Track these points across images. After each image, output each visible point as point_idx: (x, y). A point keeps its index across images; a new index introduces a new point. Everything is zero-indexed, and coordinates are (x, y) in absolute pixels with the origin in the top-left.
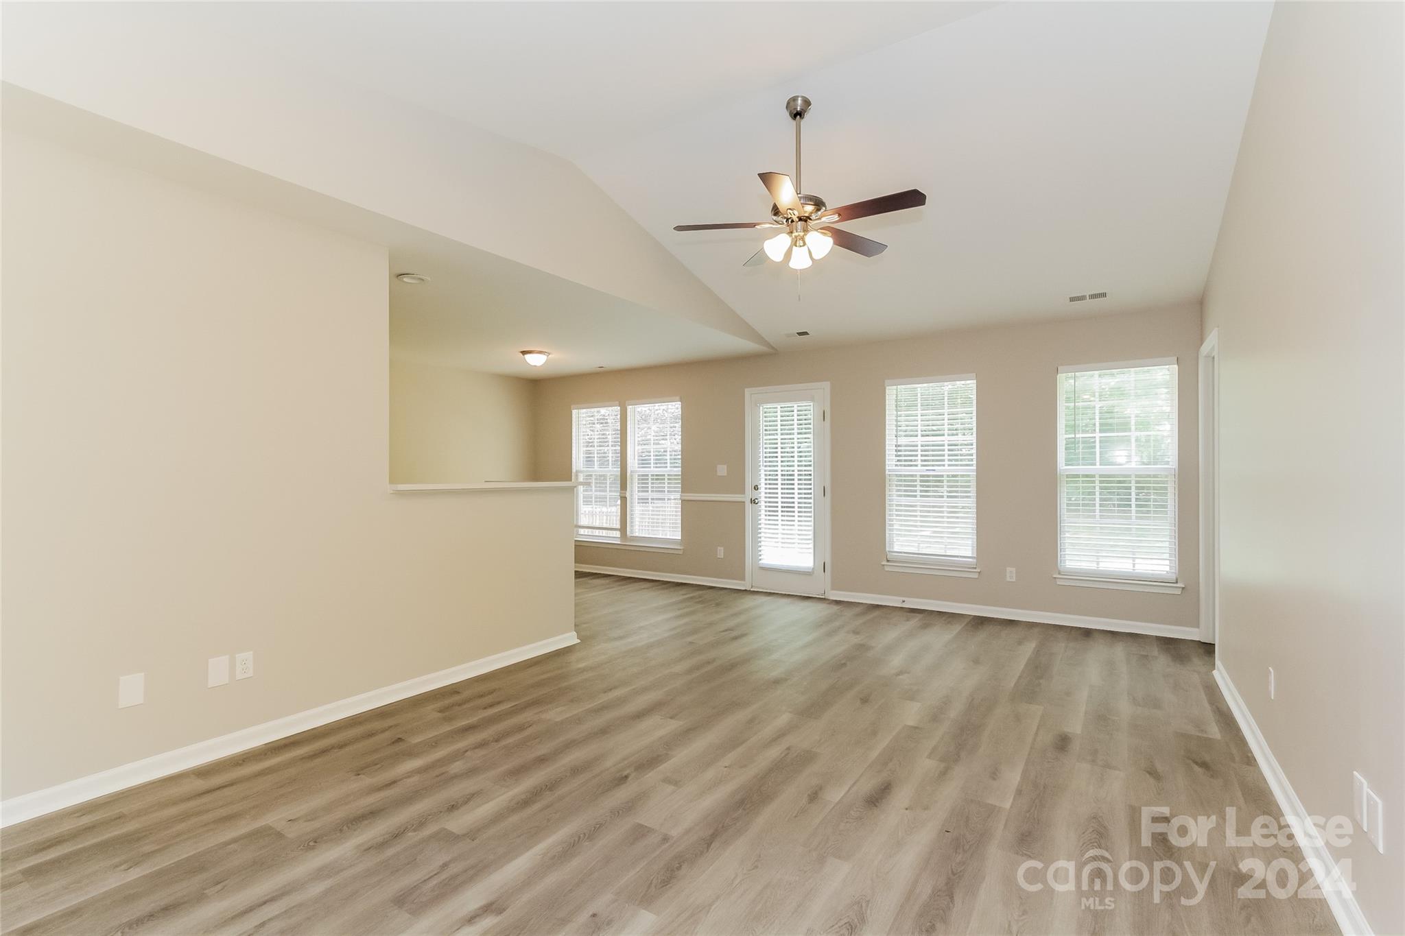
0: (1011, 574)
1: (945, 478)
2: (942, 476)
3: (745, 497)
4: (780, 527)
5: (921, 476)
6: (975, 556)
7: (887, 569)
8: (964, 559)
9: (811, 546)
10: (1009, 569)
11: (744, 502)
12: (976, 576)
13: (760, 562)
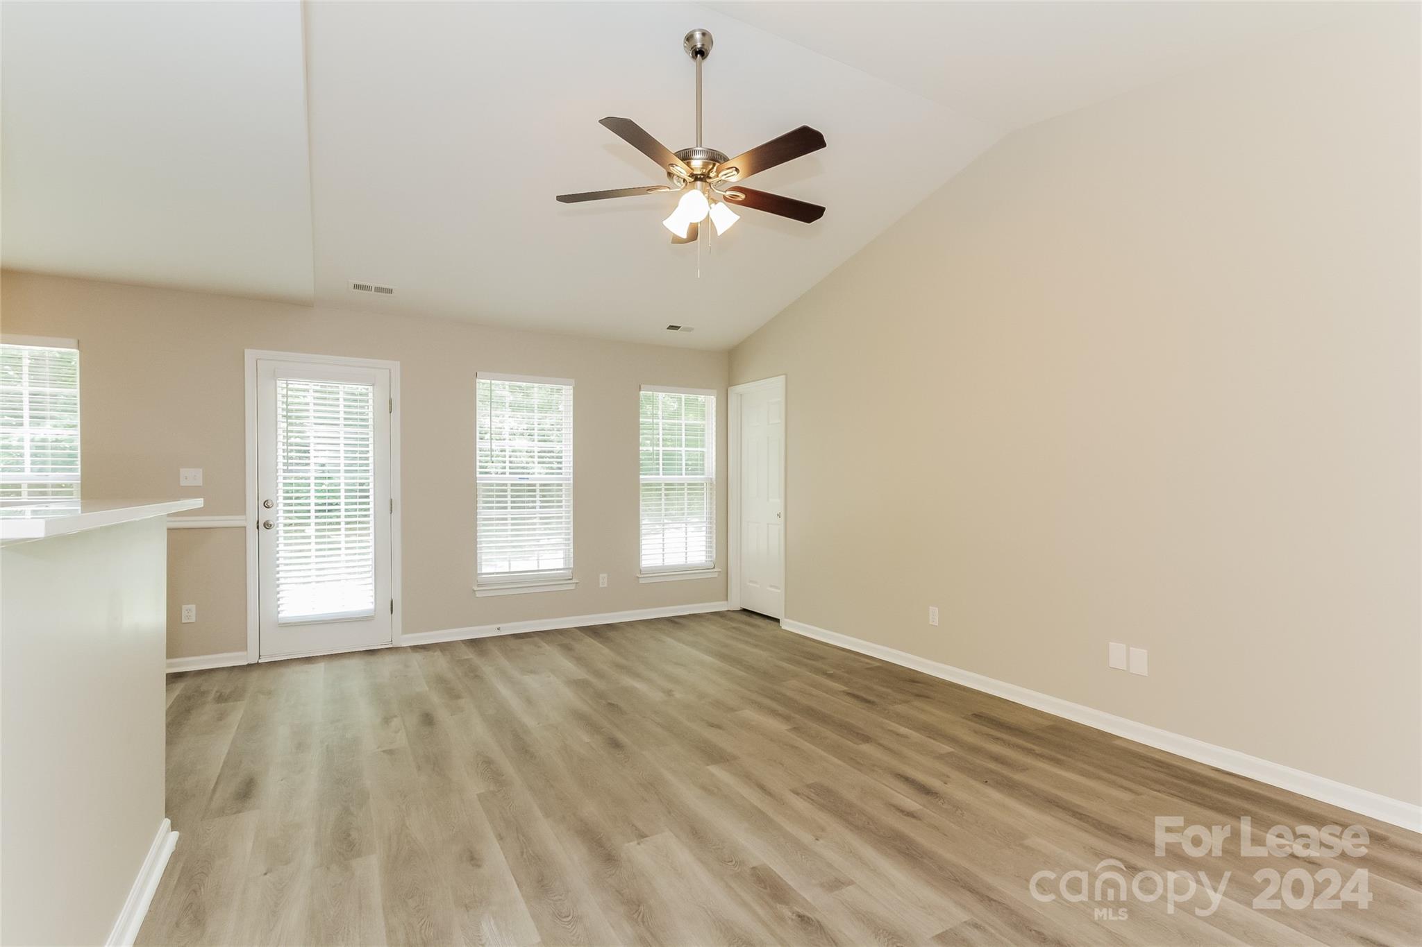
0: (603, 581)
1: (538, 488)
2: (534, 485)
3: (246, 520)
4: (313, 559)
5: (512, 485)
6: (572, 566)
7: (478, 595)
8: (558, 572)
9: (372, 580)
10: (601, 576)
11: (245, 527)
12: (572, 587)
13: (280, 615)
